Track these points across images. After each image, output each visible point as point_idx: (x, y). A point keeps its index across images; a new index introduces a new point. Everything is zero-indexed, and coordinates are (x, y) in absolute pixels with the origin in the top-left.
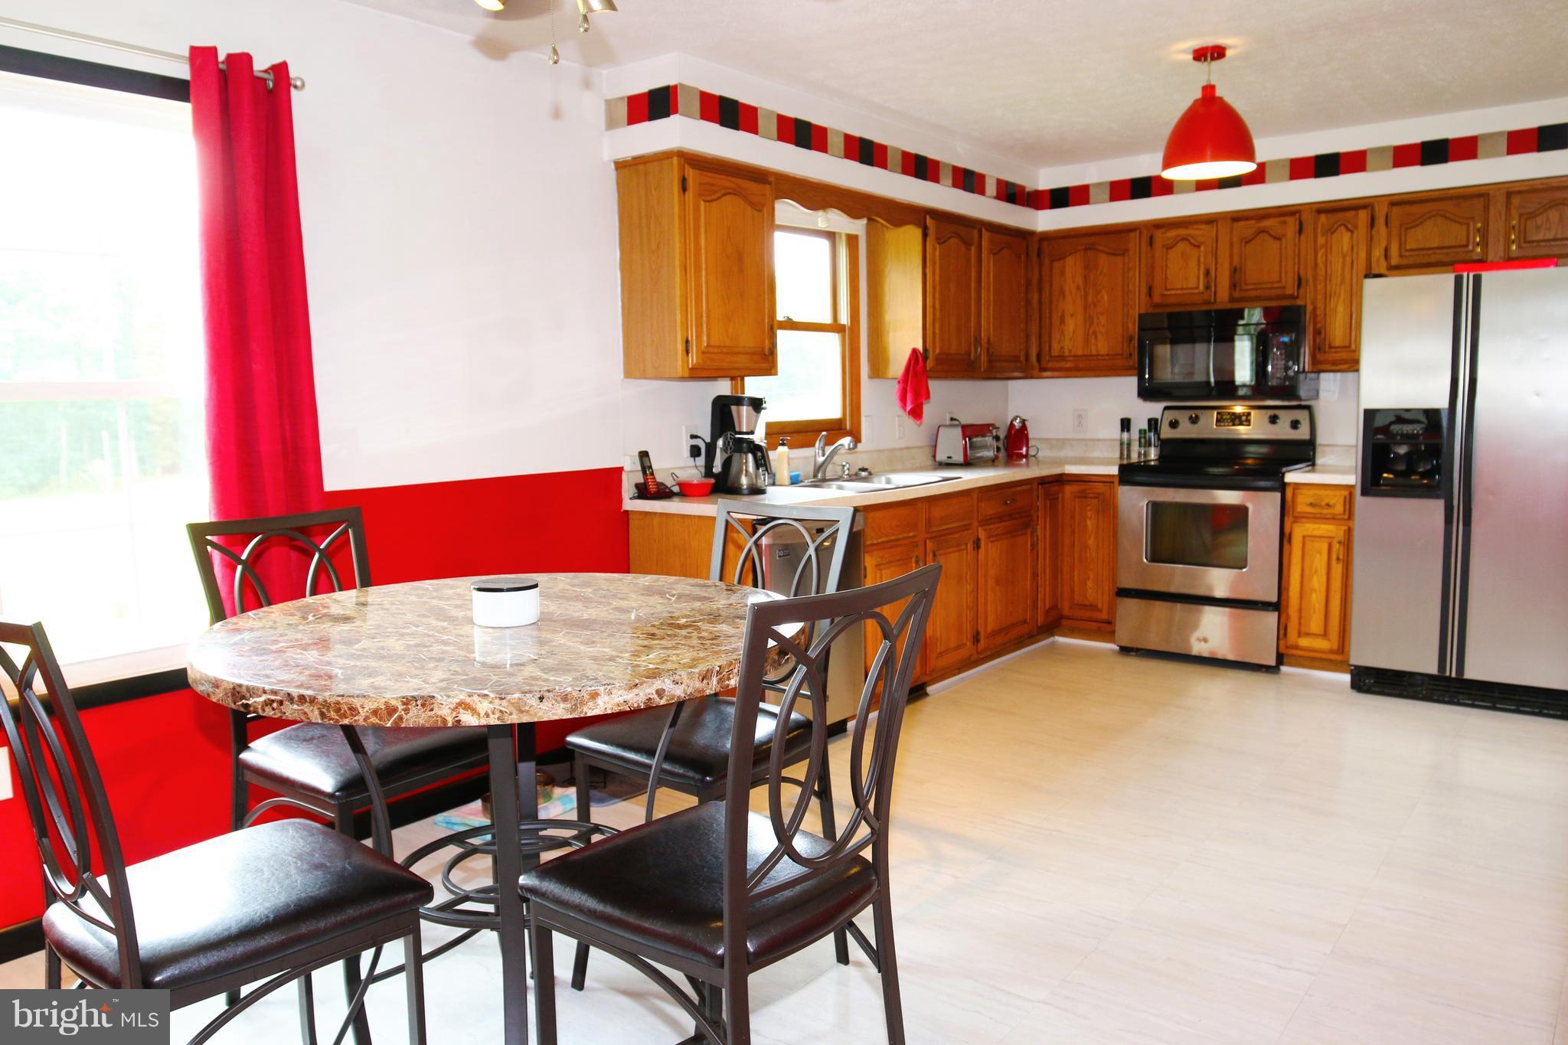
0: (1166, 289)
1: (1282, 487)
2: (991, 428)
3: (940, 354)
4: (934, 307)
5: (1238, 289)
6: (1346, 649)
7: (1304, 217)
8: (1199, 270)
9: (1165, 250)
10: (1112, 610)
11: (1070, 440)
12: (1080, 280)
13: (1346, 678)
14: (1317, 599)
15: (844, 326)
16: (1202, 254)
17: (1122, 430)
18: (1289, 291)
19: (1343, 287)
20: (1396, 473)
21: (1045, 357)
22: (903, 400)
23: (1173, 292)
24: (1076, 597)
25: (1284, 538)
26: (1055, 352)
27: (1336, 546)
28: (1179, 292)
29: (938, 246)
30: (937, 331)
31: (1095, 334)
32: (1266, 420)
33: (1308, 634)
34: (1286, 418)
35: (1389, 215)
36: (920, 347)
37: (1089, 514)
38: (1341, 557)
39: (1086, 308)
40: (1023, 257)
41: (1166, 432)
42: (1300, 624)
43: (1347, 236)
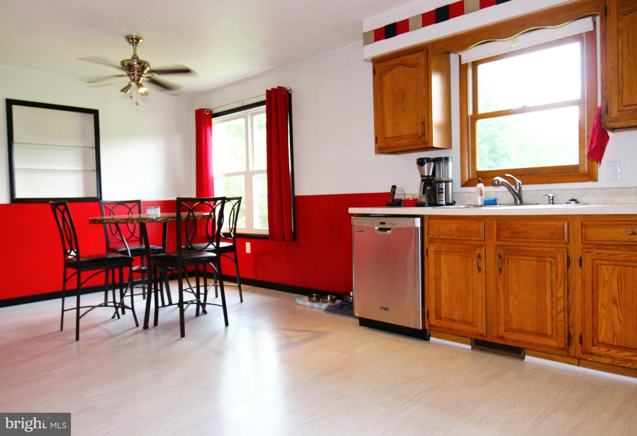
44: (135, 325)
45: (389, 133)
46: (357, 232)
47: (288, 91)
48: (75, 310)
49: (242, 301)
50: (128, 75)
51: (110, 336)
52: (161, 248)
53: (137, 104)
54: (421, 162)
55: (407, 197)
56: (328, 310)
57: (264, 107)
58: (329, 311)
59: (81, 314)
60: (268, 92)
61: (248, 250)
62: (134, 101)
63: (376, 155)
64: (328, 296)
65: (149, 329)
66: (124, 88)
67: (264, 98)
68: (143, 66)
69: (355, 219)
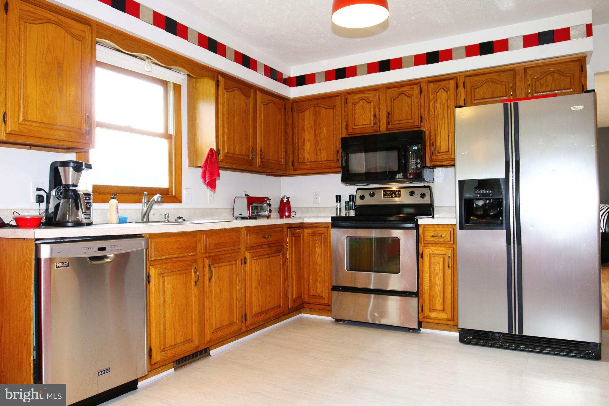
0: (355, 125)
1: (417, 226)
2: (266, 199)
3: (227, 153)
4: (223, 125)
5: (390, 124)
6: (456, 318)
7: (422, 85)
8: (371, 115)
9: (353, 105)
10: (330, 299)
11: (311, 208)
12: (312, 122)
13: (457, 335)
14: (438, 289)
15: (171, 135)
16: (372, 107)
17: (337, 202)
18: (417, 124)
19: (443, 120)
20: (478, 217)
21: (296, 163)
22: (204, 177)
23: (358, 127)
24: (311, 291)
25: (419, 255)
26: (301, 161)
27: (447, 260)
28: (361, 127)
29: (226, 93)
30: (226, 140)
31: (320, 150)
32: (408, 194)
33: (434, 310)
34: (418, 192)
35: (465, 82)
36: (214, 147)
37: (317, 245)
38: (450, 265)
39: (315, 136)
40: (283, 110)
41: (359, 202)
42: (430, 304)
43: (444, 94)
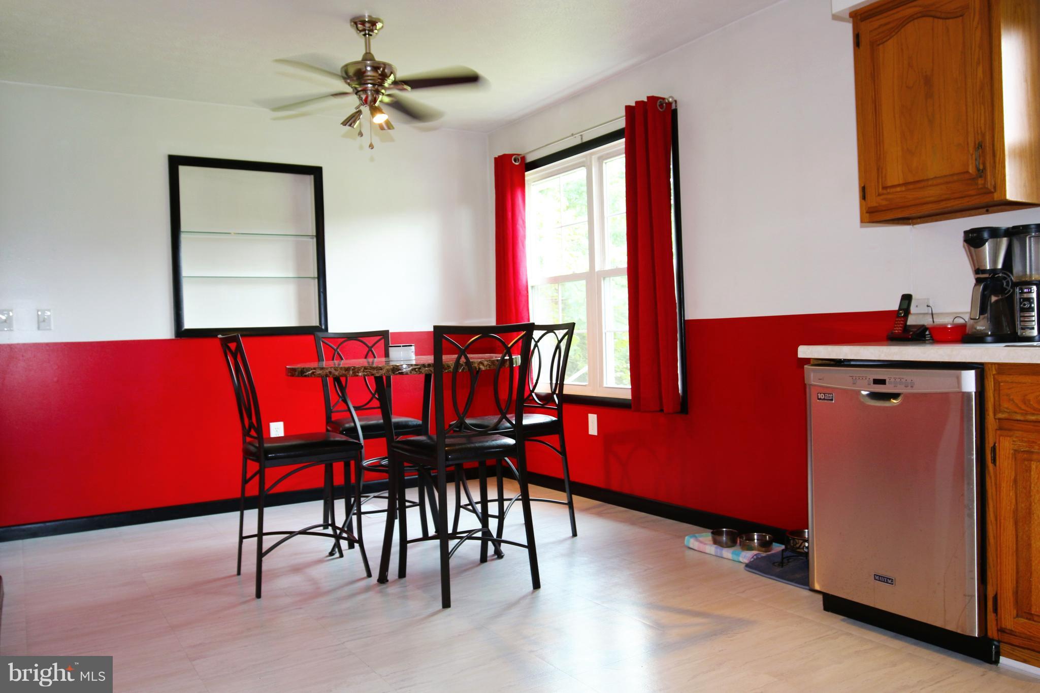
44: (365, 574)
45: (895, 174)
46: (818, 400)
47: (670, 104)
48: (256, 539)
49: (575, 534)
50: (356, 91)
51: (317, 593)
52: (420, 422)
53: (371, 146)
54: (974, 239)
55: (939, 321)
56: (751, 566)
57: (621, 143)
58: (755, 569)
59: (266, 546)
60: (628, 108)
61: (593, 430)
62: (365, 140)
63: (861, 227)
64: (756, 534)
65: (388, 584)
66: (347, 119)
67: (621, 124)
68: (382, 71)
69: (813, 370)
